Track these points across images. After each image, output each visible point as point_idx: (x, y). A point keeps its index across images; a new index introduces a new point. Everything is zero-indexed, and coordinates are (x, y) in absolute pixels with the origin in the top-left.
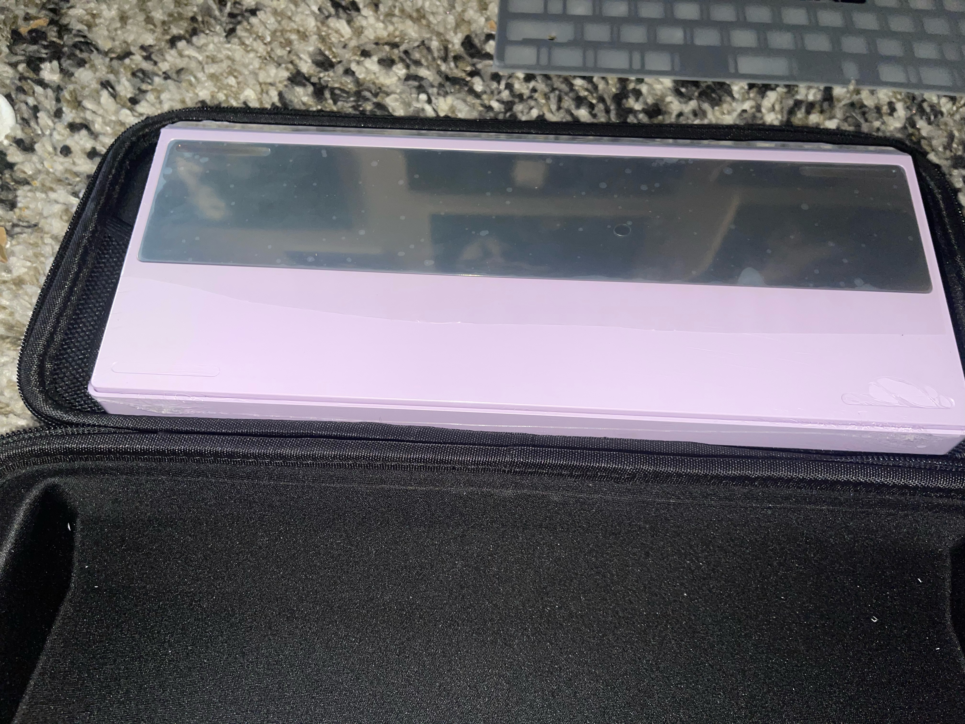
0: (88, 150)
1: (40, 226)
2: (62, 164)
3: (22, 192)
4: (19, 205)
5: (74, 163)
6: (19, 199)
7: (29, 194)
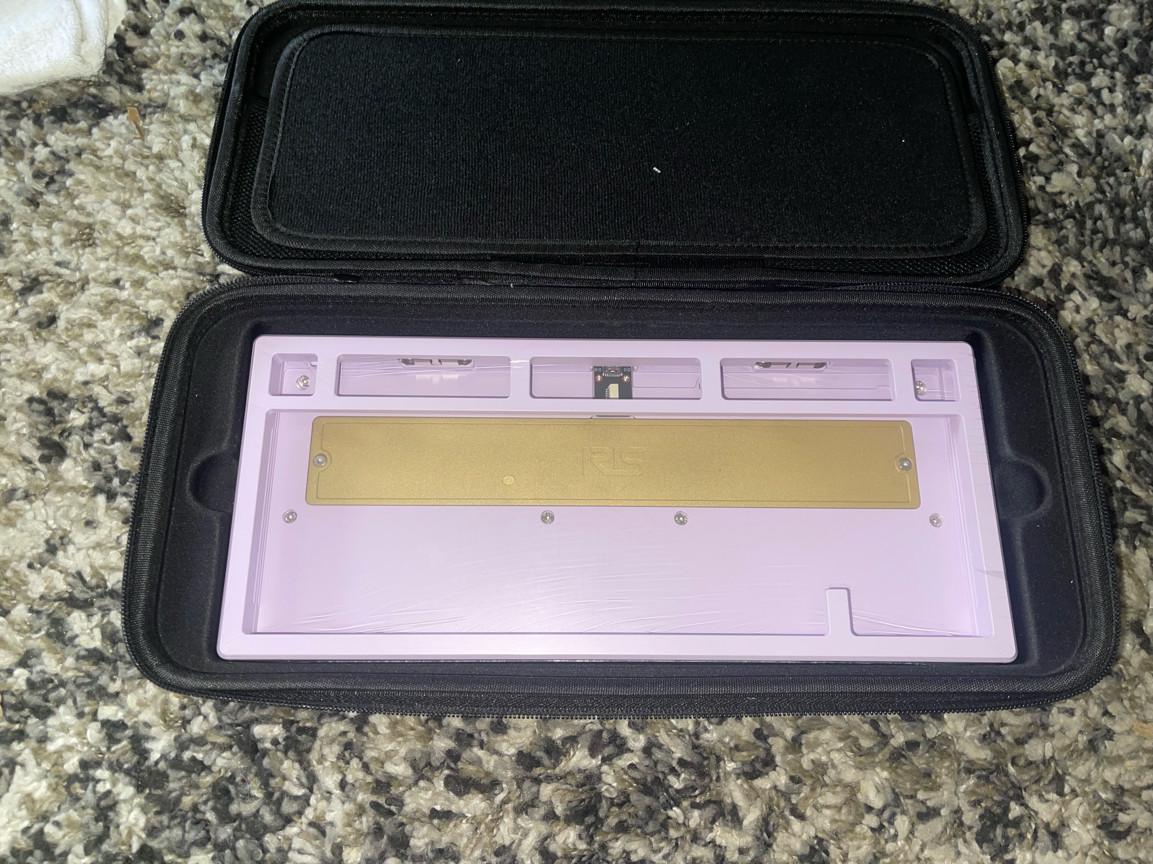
0: (199, 33)
1: (169, 106)
2: (178, 47)
3: (146, 74)
4: (148, 87)
5: (188, 47)
6: (145, 81)
7: (154, 77)
